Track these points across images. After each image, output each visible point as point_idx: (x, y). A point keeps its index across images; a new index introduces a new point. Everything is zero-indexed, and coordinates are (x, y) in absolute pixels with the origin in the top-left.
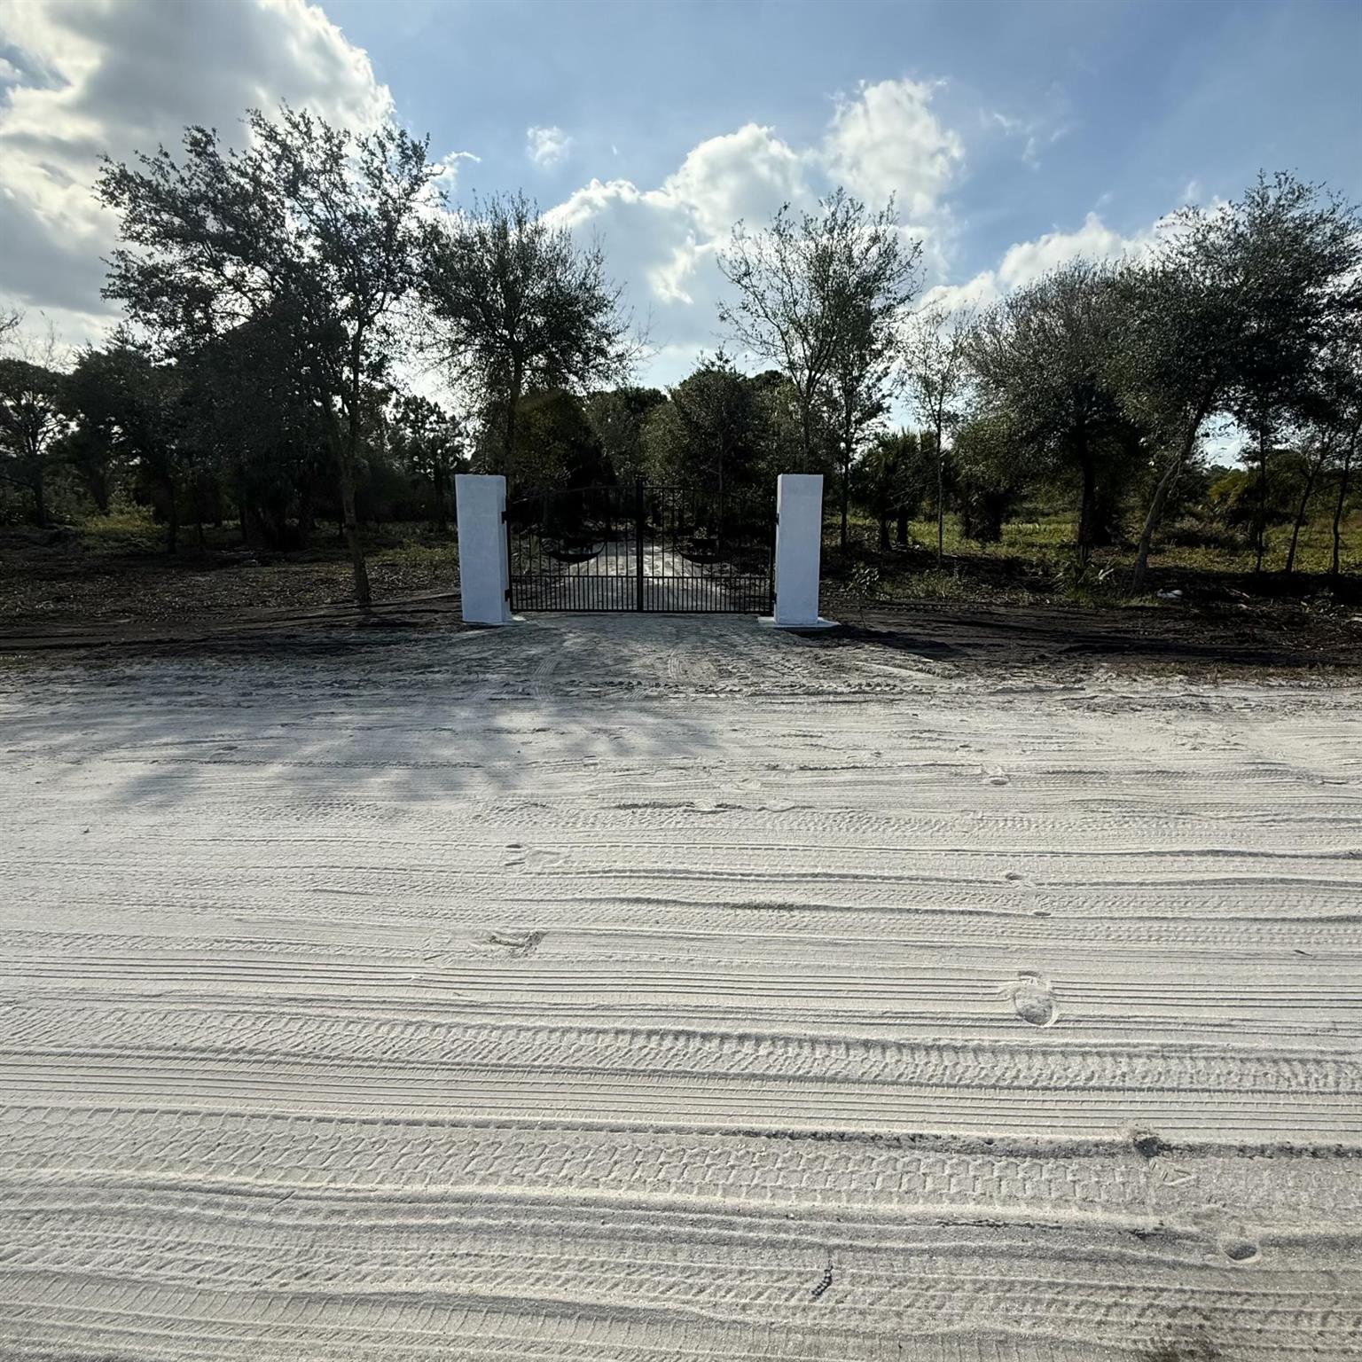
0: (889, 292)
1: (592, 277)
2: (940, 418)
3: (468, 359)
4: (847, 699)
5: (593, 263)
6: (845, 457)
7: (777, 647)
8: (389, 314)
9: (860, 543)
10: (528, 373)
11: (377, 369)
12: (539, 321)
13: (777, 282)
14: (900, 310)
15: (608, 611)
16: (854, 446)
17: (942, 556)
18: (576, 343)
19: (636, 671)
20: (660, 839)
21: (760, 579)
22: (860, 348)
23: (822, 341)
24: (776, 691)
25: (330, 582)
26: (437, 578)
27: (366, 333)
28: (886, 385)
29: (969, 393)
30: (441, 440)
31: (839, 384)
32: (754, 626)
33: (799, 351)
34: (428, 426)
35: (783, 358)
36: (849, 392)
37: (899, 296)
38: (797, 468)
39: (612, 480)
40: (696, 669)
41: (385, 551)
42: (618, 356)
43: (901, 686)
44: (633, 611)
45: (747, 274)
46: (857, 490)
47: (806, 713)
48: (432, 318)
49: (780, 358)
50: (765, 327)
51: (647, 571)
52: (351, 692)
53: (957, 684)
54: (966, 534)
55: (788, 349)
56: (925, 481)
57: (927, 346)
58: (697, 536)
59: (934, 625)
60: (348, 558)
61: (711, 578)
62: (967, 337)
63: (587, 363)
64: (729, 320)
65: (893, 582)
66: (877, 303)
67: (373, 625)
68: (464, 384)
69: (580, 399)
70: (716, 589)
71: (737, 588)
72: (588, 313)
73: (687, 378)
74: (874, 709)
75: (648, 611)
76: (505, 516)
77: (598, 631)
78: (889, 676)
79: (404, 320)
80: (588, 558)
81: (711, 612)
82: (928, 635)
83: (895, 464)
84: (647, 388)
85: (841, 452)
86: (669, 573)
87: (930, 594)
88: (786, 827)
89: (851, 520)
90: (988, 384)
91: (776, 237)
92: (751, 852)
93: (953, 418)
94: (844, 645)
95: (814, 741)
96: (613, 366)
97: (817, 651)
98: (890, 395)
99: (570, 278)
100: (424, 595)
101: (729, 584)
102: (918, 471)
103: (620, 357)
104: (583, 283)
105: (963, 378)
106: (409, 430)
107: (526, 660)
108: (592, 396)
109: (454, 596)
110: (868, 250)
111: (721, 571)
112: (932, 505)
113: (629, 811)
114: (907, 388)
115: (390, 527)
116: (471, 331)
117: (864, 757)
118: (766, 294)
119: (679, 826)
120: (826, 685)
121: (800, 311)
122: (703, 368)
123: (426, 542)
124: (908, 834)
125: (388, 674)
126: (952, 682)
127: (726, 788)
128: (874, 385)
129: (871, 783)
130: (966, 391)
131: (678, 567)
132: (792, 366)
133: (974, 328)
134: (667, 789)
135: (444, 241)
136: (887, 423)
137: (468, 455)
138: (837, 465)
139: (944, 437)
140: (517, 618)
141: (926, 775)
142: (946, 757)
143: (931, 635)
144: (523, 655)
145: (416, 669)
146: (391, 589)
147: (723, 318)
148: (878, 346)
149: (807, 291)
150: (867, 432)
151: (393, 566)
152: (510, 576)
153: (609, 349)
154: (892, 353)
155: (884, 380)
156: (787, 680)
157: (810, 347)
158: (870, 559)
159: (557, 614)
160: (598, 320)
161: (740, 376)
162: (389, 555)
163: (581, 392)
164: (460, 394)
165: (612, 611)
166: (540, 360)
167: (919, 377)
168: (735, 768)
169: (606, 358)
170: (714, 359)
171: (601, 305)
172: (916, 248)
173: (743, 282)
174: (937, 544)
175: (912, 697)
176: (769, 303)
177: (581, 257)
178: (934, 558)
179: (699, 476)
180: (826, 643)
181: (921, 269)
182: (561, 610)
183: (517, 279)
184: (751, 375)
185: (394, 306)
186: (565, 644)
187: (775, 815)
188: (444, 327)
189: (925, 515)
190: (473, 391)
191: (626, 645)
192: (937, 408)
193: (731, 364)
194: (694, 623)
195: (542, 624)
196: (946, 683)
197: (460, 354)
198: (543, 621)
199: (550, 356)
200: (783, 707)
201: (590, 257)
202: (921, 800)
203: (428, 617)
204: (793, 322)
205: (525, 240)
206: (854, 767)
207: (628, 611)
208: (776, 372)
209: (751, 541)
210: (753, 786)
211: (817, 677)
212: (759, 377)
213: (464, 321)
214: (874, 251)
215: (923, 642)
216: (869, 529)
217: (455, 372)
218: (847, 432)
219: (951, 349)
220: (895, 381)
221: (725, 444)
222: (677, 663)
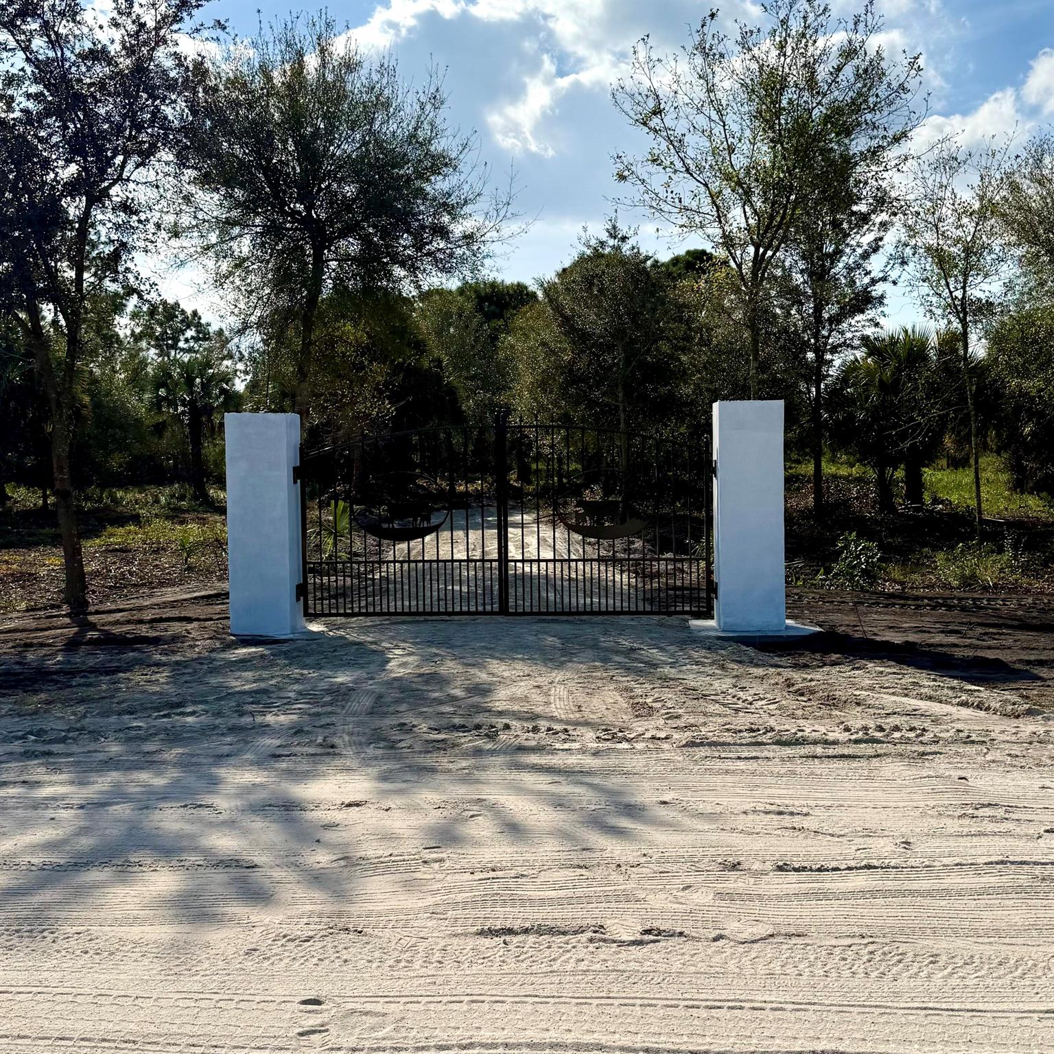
0: (875, 127)
1: (426, 126)
2: (965, 309)
3: (244, 246)
4: (846, 751)
5: (428, 107)
6: (815, 373)
7: (723, 667)
8: (131, 186)
9: (846, 504)
10: (333, 264)
11: (111, 263)
12: (350, 190)
13: (701, 121)
14: (892, 154)
15: (454, 613)
16: (828, 357)
17: (982, 521)
18: (404, 219)
19: (500, 706)
20: (550, 990)
21: (690, 561)
22: (833, 211)
23: (774, 203)
24: (728, 738)
25: (26, 579)
26: (190, 569)
27: (97, 214)
28: (876, 264)
29: (1009, 270)
30: (200, 364)
31: (802, 265)
32: (683, 635)
33: (738, 217)
34: (181, 344)
35: (714, 230)
36: (819, 274)
37: (890, 133)
38: (740, 392)
39: (458, 417)
40: (596, 702)
41: (110, 529)
42: (465, 237)
43: (934, 730)
44: (492, 613)
45: (657, 112)
46: (836, 422)
47: (780, 775)
48: (192, 189)
49: (710, 231)
50: (686, 187)
51: (514, 552)
52: (55, 748)
53: (1028, 727)
54: (1019, 486)
55: (721, 218)
56: (947, 404)
57: (937, 202)
58: (587, 496)
59: (980, 630)
60: (55, 541)
61: (613, 561)
62: (1000, 188)
63: (419, 249)
64: (632, 179)
65: (904, 564)
66: (859, 144)
67: (92, 642)
68: (238, 282)
69: (407, 301)
70: (622, 579)
71: (652, 576)
72: (420, 176)
73: (567, 264)
74: (891, 768)
75: (516, 614)
76: (298, 473)
77: (440, 645)
78: (912, 713)
79: (153, 194)
80: (422, 534)
81: (615, 613)
82: (969, 646)
83: (897, 381)
84: (508, 282)
85: (807, 365)
86: (547, 554)
87: (969, 581)
88: (762, 970)
89: (828, 469)
90: (1037, 256)
91: (699, 60)
92: (704, 1013)
93: (985, 308)
94: (834, 664)
95: (797, 821)
96: (459, 252)
97: (789, 673)
98: (884, 279)
99: (392, 128)
100: (170, 594)
101: (639, 569)
102: (934, 390)
103: (469, 238)
104: (413, 136)
105: (998, 249)
106: (153, 351)
107: (329, 691)
108: (425, 296)
109: (217, 596)
110: (839, 69)
111: (627, 550)
112: (959, 443)
113: (499, 940)
114: (910, 268)
115: (119, 494)
116: (250, 207)
117: (883, 848)
118: (686, 139)
119: (583, 966)
120: (810, 729)
121: (739, 161)
122: (588, 252)
123: (175, 515)
124: (971, 981)
125: (113, 719)
126: (1020, 722)
127: (658, 901)
128: (859, 266)
129: (902, 893)
130: (1004, 267)
131: (562, 547)
132: (728, 241)
133: (1009, 175)
134: (559, 902)
135: (212, 83)
136: (882, 321)
137: (240, 386)
138: (803, 386)
139: (973, 338)
140: (315, 627)
141: (993, 880)
142: (1020, 849)
143: (976, 647)
144: (323, 685)
145: (158, 709)
146: (120, 586)
147: (622, 178)
148: (862, 208)
149: (748, 133)
150: (849, 335)
151: (123, 551)
152: (305, 563)
153: (452, 227)
154: (884, 217)
155: (873, 257)
156: (743, 721)
157: (755, 212)
158: (866, 530)
159: (377, 620)
160: (438, 185)
161: (647, 258)
162: (117, 536)
163: (408, 290)
164: (231, 297)
165: (461, 613)
166: (351, 246)
167: (929, 249)
168: (668, 867)
169: (448, 240)
170: (604, 236)
171: (438, 164)
172: (911, 64)
173: (652, 124)
174: (973, 503)
175: (954, 748)
176: (691, 152)
177: (411, 98)
178: (970, 523)
179: (589, 407)
180: (802, 661)
181: (922, 94)
182: (381, 614)
183: (316, 134)
184: (665, 257)
185: (141, 174)
186: (389, 666)
187: (741, 948)
188: (210, 202)
189: (948, 457)
190: (250, 292)
191: (481, 666)
192: (959, 294)
193: (631, 242)
194: (588, 631)
195: (353, 637)
196: (1010, 725)
197: (232, 239)
198: (354, 631)
199: (366, 240)
200: (741, 765)
201: (423, 99)
202: (987, 923)
203: (177, 628)
204: (728, 177)
205: (330, 78)
206: (869, 867)
207: (484, 613)
208: (704, 252)
209: (673, 504)
210: (701, 897)
211: (793, 716)
212: (676, 261)
213: (238, 193)
214: (848, 71)
215: (963, 660)
216: (859, 480)
217: (225, 266)
218: (816, 335)
219: (977, 206)
220: (891, 257)
221: (627, 362)
222: (564, 694)
